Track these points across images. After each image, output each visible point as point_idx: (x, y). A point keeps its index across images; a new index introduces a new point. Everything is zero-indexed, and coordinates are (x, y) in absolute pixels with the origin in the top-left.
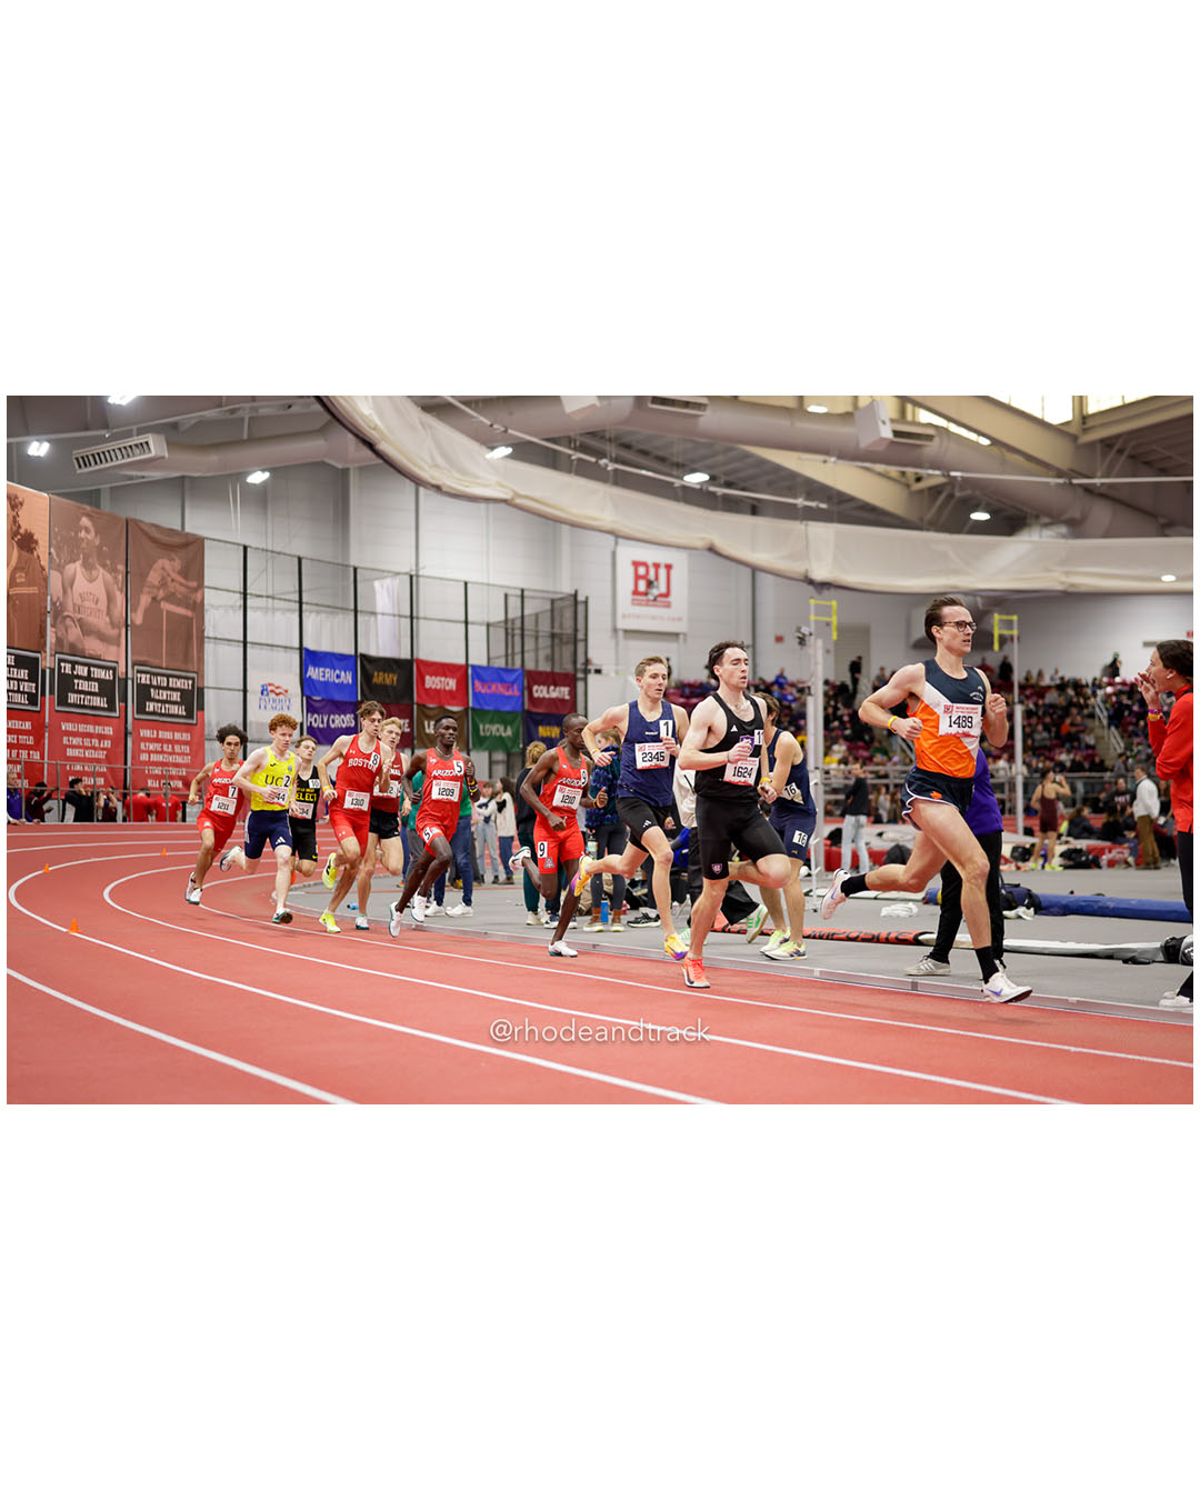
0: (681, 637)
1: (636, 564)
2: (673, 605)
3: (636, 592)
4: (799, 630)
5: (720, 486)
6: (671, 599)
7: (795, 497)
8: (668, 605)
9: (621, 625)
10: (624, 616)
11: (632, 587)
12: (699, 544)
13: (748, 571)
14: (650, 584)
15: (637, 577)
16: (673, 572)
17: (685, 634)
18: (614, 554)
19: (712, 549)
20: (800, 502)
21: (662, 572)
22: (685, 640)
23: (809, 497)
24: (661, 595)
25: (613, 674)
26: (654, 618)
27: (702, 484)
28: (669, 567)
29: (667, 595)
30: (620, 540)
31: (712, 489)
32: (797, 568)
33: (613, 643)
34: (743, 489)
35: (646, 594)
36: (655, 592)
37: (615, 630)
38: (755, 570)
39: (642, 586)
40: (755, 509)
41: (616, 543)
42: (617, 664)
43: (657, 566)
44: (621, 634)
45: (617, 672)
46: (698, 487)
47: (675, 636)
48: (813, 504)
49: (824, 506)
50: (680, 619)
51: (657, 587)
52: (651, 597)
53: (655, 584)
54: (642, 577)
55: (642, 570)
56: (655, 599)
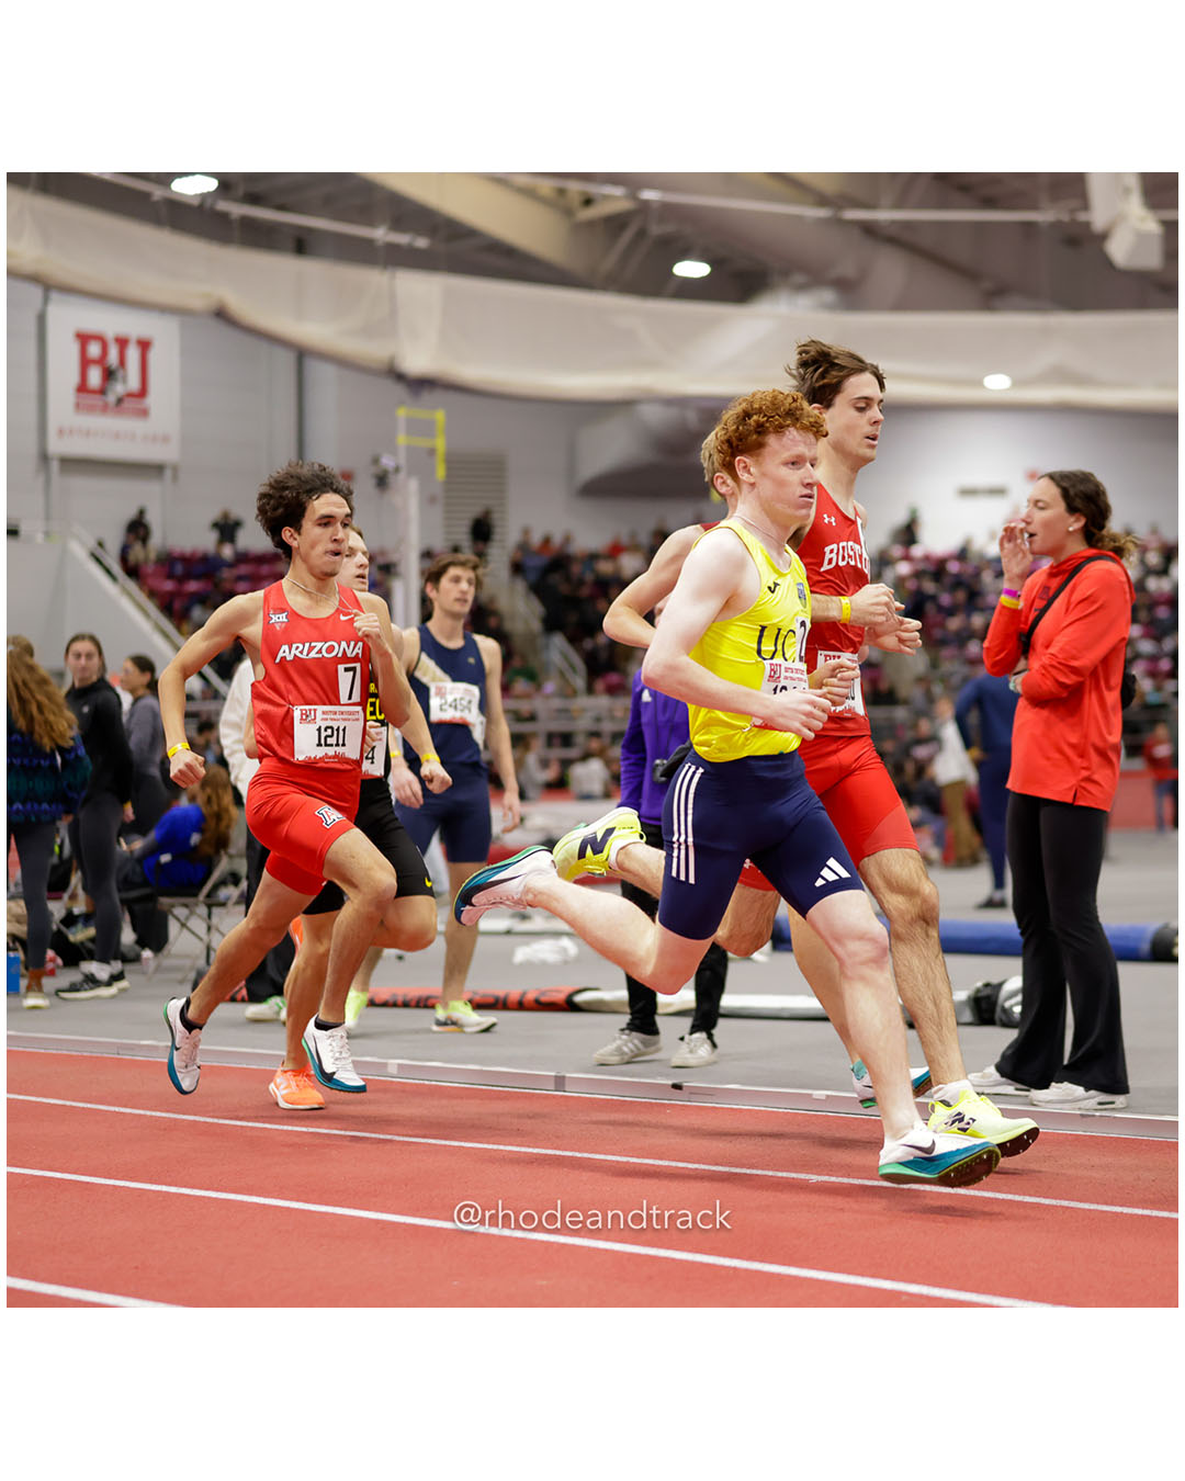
0: (168, 473)
1: (84, 339)
2: (153, 412)
3: (83, 388)
4: (376, 461)
5: (236, 200)
6: (152, 400)
7: (371, 223)
8: (144, 413)
9: (57, 446)
10: (61, 432)
11: (75, 379)
12: (198, 303)
13: (286, 360)
14: (109, 375)
15: (85, 363)
16: (154, 356)
17: (175, 469)
18: (41, 320)
19: (221, 315)
20: (381, 234)
21: (133, 354)
22: (175, 477)
23: (397, 224)
24: (130, 395)
25: (40, 538)
26: (117, 436)
27: (204, 196)
28: (144, 346)
29: (143, 392)
30: (54, 296)
31: (223, 206)
32: (373, 350)
33: (41, 480)
34: (282, 208)
35: (102, 391)
36: (119, 389)
37: (44, 457)
38: (302, 355)
39: (95, 378)
40: (302, 244)
41: (46, 300)
42: (48, 517)
43: (122, 343)
44: (55, 466)
45: (47, 534)
46: (196, 202)
47: (154, 470)
48: (402, 239)
49: (422, 243)
50: (166, 439)
51: (125, 380)
52: (111, 398)
53: (120, 374)
54: (94, 362)
55: (94, 350)
56: (120, 401)
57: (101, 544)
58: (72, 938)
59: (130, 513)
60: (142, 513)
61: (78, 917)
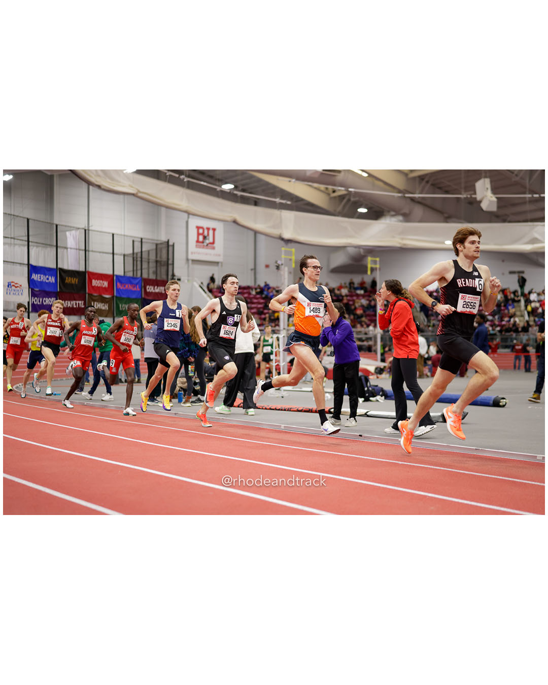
0: (220, 264)
1: (198, 228)
2: (216, 248)
3: (198, 241)
4: (276, 262)
5: (239, 191)
6: (215, 245)
7: (275, 198)
8: (214, 248)
9: (191, 257)
10: (192, 253)
11: (196, 239)
12: (229, 219)
13: (251, 234)
14: (205, 238)
15: (199, 234)
16: (216, 232)
17: (222, 263)
18: (187, 222)
19: (235, 222)
20: (278, 200)
21: (211, 232)
22: (222, 266)
23: (282, 198)
24: (210, 243)
25: (186, 281)
26: (206, 254)
27: (231, 189)
28: (214, 230)
29: (213, 243)
30: (191, 216)
31: (235, 192)
32: (275, 232)
33: (186, 266)
34: (250, 193)
35: (203, 242)
36: (207, 241)
37: (188, 260)
38: (256, 233)
39: (201, 238)
40: (256, 203)
41: (188, 217)
42: (188, 276)
43: (208, 229)
44: (190, 262)
45: (188, 280)
46: (229, 191)
47: (217, 263)
48: (284, 202)
49: (289, 203)
50: (219, 255)
51: (208, 239)
52: (205, 244)
53: (207, 238)
54: (201, 234)
55: (201, 231)
56: (207, 245)
57: (202, 283)
58: (196, 388)
59: (211, 275)
60: (213, 275)
61: (197, 383)
